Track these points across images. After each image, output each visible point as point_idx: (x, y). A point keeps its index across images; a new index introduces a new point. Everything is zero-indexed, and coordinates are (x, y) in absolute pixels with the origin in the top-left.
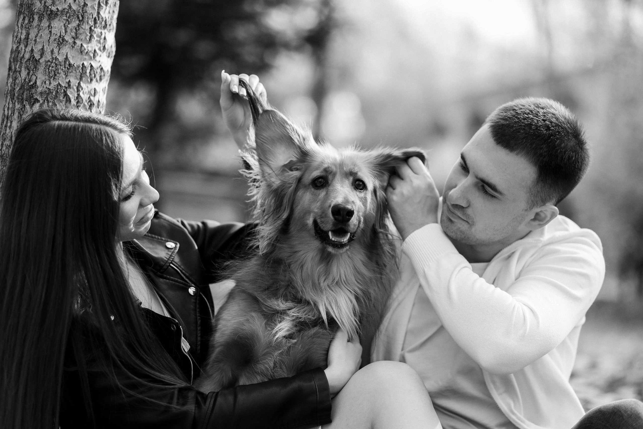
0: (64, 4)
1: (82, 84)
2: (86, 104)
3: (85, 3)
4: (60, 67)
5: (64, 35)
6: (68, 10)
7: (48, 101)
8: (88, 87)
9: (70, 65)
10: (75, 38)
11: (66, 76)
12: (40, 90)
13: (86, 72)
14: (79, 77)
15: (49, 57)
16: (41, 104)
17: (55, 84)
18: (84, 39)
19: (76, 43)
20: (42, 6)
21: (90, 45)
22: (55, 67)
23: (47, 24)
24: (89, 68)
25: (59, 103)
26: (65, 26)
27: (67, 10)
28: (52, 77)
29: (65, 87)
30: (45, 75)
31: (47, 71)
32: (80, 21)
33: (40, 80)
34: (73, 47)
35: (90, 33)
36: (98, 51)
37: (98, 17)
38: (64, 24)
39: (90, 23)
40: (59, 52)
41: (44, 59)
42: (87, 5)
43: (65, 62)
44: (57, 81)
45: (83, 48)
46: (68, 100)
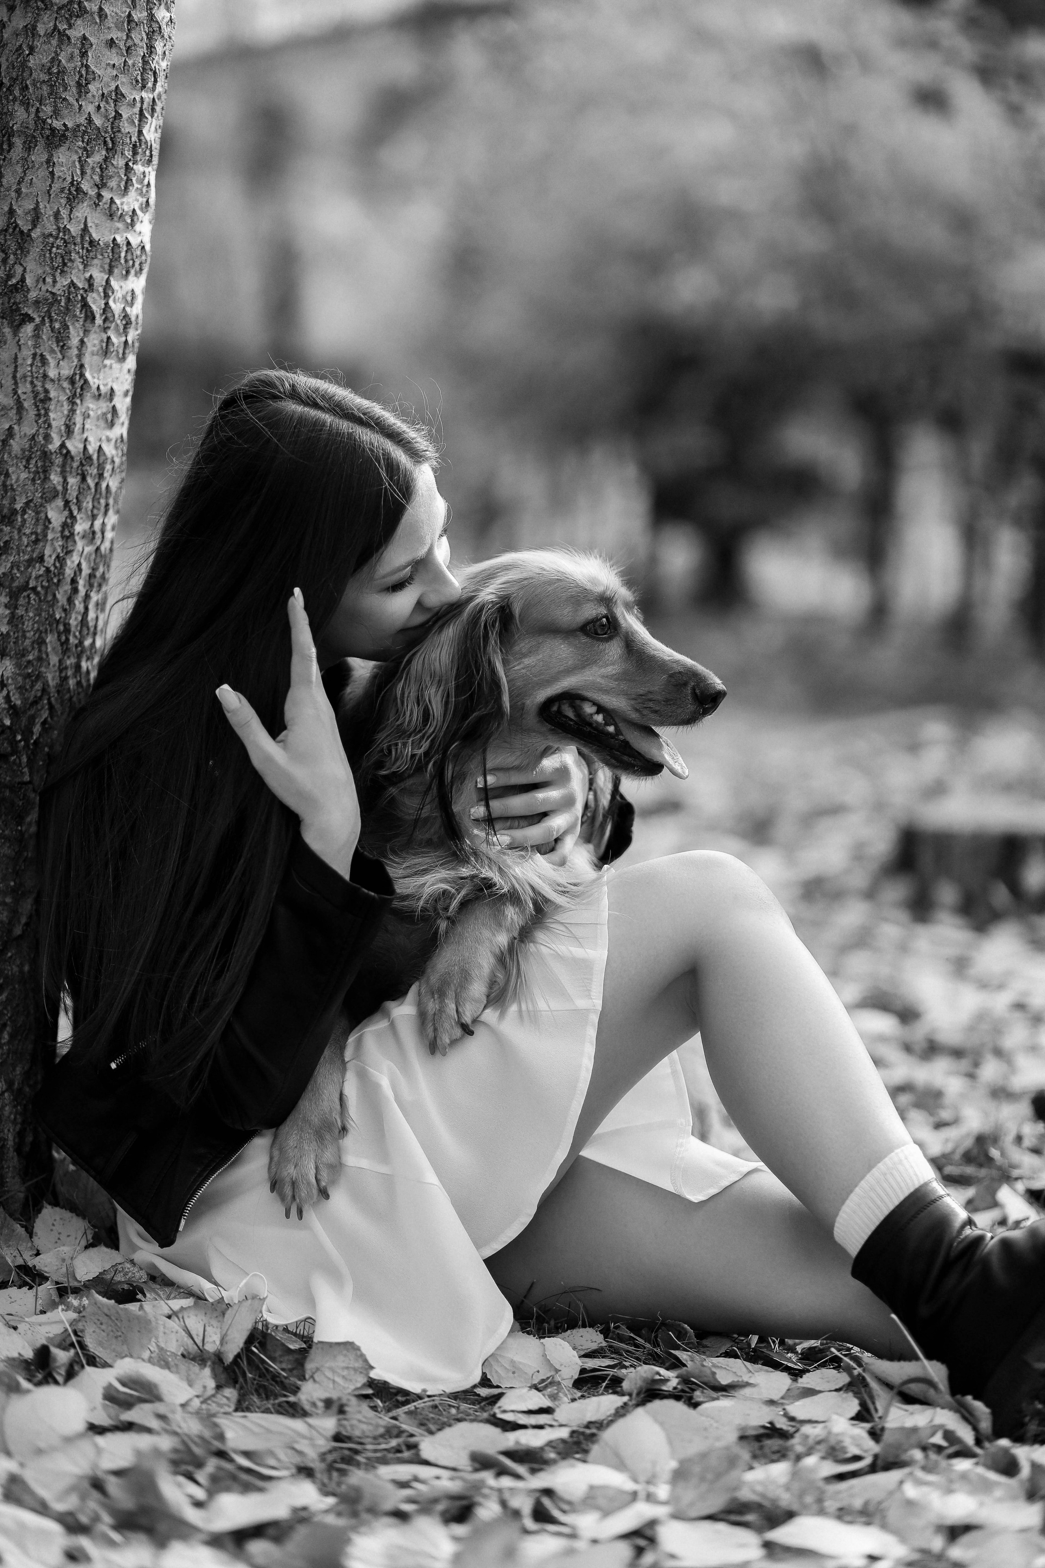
0: (78, 116)
1: (113, 283)
2: (119, 322)
3: (116, 112)
4: (73, 247)
5: (79, 180)
6: (85, 127)
7: (50, 317)
8: (121, 287)
9: (91, 242)
10: (101, 185)
11: (86, 266)
12: (33, 295)
13: (120, 257)
14: (107, 267)
15: (51, 228)
16: (36, 325)
17: (65, 283)
18: (115, 187)
19: (103, 197)
20: (30, 118)
21: (125, 200)
22: (63, 248)
23: (45, 157)
24: (125, 249)
25: (73, 324)
26: (80, 161)
27: (83, 128)
28: (57, 268)
29: (83, 288)
30: (43, 264)
31: (48, 255)
32: (107, 150)
33: (32, 274)
34: (97, 205)
35: (125, 175)
36: (138, 212)
37: (140, 140)
38: (80, 158)
39: (126, 153)
40: (70, 215)
41: (39, 230)
42: (121, 115)
43: (82, 237)
44: (68, 276)
45: (114, 207)
46: (90, 317)
